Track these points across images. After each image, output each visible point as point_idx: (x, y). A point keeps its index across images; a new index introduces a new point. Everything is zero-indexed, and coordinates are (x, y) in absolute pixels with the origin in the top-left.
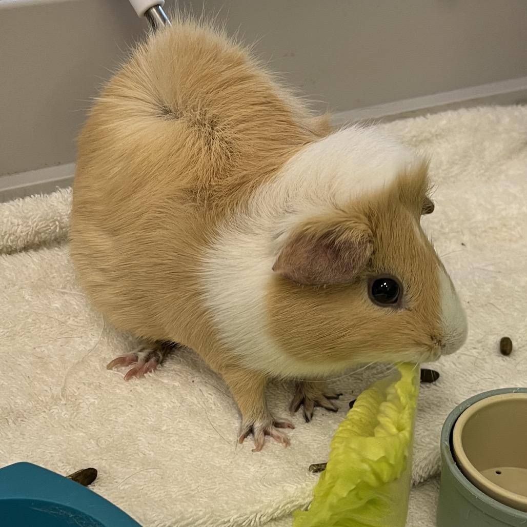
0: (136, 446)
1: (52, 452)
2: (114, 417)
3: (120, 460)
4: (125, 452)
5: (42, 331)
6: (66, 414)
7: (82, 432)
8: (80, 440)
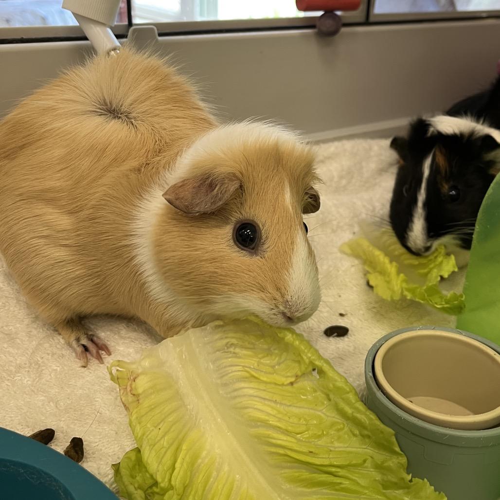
0: (93, 407)
1: (12, 416)
2: (73, 381)
3: (77, 420)
4: (83, 412)
6: (28, 381)
7: (43, 396)
8: (40, 404)
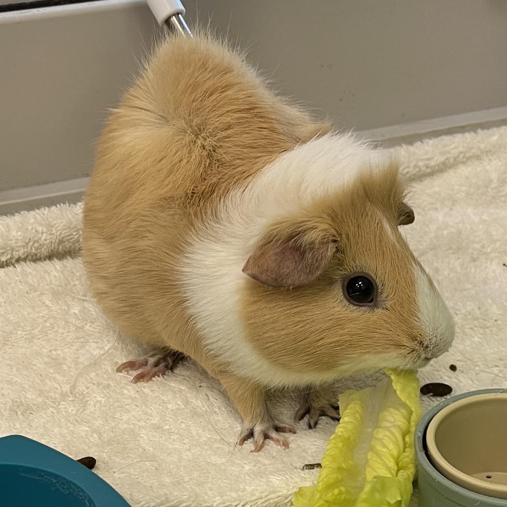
0: (137, 442)
1: (56, 442)
2: (119, 414)
3: (119, 452)
4: (126, 446)
5: (59, 335)
6: (72, 410)
7: (87, 427)
8: (83, 434)
